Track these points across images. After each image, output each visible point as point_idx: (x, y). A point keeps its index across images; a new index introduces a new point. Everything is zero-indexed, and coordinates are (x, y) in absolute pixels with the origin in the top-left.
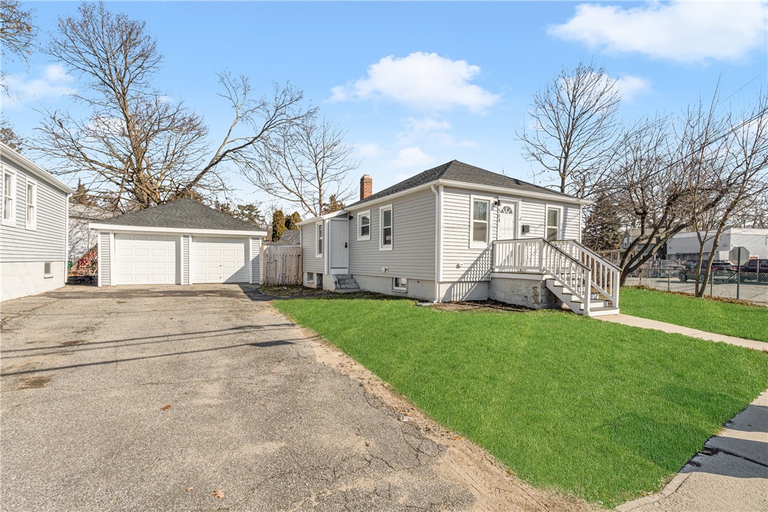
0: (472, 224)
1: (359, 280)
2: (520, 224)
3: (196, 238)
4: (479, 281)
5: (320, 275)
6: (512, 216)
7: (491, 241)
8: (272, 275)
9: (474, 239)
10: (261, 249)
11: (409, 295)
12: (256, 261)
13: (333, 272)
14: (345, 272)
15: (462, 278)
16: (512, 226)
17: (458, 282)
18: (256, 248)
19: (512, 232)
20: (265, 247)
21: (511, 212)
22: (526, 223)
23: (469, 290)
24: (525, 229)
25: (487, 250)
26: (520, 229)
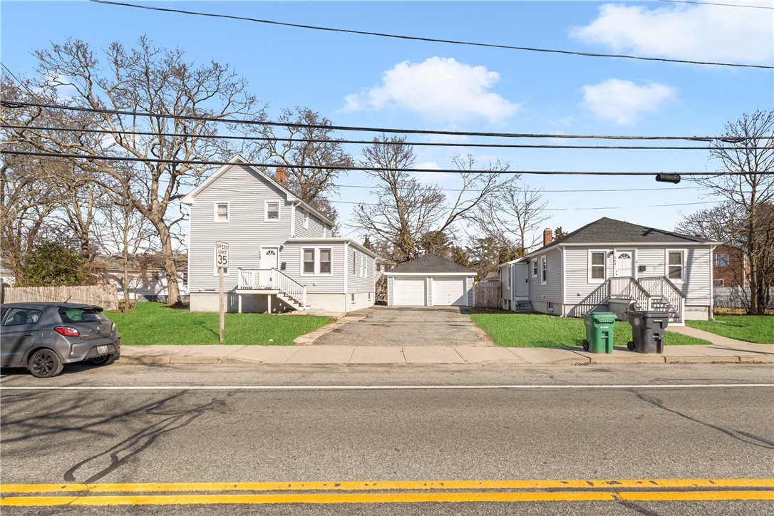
0: (590, 267)
1: (534, 304)
2: (637, 265)
3: (435, 278)
4: (598, 305)
5: (510, 301)
6: (630, 260)
7: (607, 278)
8: (481, 301)
9: (593, 277)
10: (474, 284)
11: (554, 313)
12: (471, 291)
13: (517, 299)
14: (526, 299)
15: (582, 302)
16: (630, 266)
17: (579, 305)
18: (470, 283)
19: (630, 271)
20: (476, 283)
21: (629, 257)
22: (642, 264)
23: (590, 310)
24: (642, 269)
25: (605, 284)
26: (636, 269)
